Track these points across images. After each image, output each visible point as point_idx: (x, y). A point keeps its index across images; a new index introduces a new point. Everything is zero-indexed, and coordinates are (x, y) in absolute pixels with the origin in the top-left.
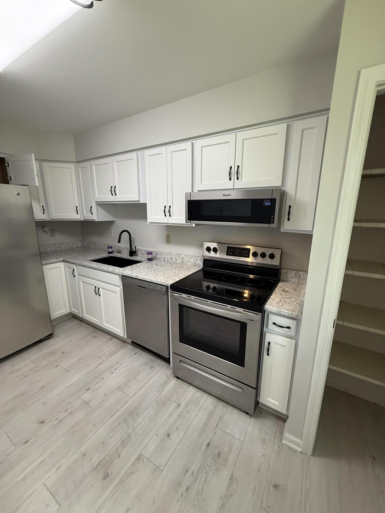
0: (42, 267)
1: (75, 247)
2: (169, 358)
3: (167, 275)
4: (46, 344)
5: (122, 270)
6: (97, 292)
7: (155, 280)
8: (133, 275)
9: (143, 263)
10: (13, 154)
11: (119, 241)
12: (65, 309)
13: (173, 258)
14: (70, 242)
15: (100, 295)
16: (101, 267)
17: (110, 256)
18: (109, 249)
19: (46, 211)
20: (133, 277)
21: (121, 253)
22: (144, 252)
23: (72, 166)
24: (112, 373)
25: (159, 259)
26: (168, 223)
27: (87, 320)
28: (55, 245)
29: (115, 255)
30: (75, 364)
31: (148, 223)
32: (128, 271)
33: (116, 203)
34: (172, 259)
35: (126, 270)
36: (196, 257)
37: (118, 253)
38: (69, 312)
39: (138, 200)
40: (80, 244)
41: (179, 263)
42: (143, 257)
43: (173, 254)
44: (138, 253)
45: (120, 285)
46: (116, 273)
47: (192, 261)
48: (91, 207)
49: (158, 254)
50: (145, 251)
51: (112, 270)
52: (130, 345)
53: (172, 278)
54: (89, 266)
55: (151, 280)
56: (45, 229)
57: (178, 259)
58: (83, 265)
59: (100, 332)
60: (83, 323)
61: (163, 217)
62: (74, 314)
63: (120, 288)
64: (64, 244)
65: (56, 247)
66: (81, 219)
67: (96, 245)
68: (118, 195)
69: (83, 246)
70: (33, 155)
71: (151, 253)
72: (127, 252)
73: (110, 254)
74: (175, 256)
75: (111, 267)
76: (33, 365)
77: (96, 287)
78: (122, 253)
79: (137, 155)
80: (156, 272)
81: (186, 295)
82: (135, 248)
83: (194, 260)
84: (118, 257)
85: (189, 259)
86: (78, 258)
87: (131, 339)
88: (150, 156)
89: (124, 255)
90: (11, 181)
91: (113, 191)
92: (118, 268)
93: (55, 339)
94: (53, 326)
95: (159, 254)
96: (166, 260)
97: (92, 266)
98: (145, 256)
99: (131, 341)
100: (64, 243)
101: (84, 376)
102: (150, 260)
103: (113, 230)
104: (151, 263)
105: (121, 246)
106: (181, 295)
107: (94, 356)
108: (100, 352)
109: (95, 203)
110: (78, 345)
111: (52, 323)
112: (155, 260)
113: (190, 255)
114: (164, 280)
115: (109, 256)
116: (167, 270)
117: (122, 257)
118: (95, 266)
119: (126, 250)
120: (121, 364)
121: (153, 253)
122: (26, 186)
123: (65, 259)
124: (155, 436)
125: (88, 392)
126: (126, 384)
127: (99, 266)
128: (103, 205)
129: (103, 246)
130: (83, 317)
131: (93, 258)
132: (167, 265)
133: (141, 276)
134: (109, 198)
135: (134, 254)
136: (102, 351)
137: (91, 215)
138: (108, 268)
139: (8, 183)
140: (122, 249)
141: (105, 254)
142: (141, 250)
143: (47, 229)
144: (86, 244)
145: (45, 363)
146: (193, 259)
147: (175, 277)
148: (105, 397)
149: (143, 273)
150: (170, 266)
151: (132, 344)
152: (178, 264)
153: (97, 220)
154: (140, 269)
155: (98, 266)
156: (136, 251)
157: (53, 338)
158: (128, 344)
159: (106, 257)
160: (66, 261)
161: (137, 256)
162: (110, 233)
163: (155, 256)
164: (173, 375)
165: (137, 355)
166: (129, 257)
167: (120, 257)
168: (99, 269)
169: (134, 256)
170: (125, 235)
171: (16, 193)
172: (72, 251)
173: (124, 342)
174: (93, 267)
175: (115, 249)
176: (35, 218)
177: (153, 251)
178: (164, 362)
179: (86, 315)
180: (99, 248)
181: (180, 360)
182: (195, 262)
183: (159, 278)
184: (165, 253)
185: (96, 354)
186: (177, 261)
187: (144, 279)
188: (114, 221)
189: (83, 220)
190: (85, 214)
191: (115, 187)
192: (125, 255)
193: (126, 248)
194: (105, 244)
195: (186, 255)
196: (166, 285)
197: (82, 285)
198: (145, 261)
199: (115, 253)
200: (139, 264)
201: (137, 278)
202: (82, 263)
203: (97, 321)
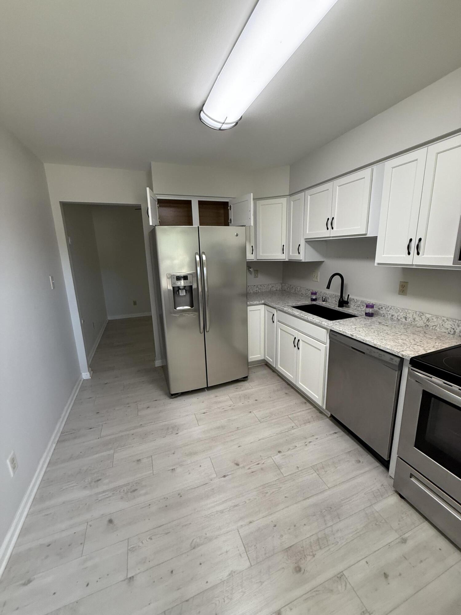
0: (247, 308)
1: (275, 290)
2: (389, 462)
3: (400, 341)
4: (242, 386)
5: (331, 324)
6: (296, 344)
7: (381, 345)
8: (347, 332)
9: (359, 318)
10: (234, 197)
11: (328, 287)
12: (260, 355)
13: (409, 318)
14: (270, 284)
15: (299, 349)
16: (306, 316)
17: (313, 304)
18: (312, 295)
19: (255, 251)
20: (347, 335)
21: (326, 301)
22: (359, 303)
23: (284, 201)
24: (306, 445)
25: (382, 315)
26: (412, 265)
27: (279, 372)
28: (257, 287)
29: (319, 303)
30: (267, 417)
31: (376, 265)
32: (340, 326)
33: (331, 238)
34: (406, 318)
35: (336, 324)
36: (457, 321)
37: (323, 302)
38: (263, 358)
39: (365, 233)
40: (279, 287)
41: (418, 325)
42: (358, 311)
43: (410, 311)
44: (350, 303)
45: (326, 342)
46: (323, 326)
47: (449, 326)
48: (299, 245)
49: (382, 308)
50: (362, 302)
51: (318, 321)
52: (328, 419)
53: (411, 348)
54: (291, 313)
55: (375, 345)
56: (250, 269)
57: (417, 319)
58: (284, 311)
59: (292, 390)
60: (275, 374)
61: (405, 256)
62: (267, 362)
63: (325, 346)
64: (265, 286)
65: (257, 289)
66: (286, 259)
67: (297, 289)
68: (336, 229)
69: (282, 289)
70: (252, 194)
71: (372, 306)
72: (334, 301)
73: (313, 301)
74: (413, 315)
75: (317, 318)
76: (231, 403)
77: (295, 338)
78: (328, 302)
79: (373, 170)
80: (381, 334)
81: (443, 381)
82: (347, 297)
83: (451, 325)
84: (323, 306)
85: (440, 322)
86: (279, 303)
87: (330, 412)
88: (393, 168)
89: (331, 304)
90: (231, 223)
91: (330, 223)
92: (326, 320)
93: (250, 383)
94: (249, 369)
95: (384, 308)
96: (395, 318)
97: (294, 313)
98: (361, 308)
99: (330, 414)
100: (265, 284)
101: (275, 435)
102: (369, 315)
103: (319, 273)
104: (370, 320)
105: (328, 293)
106: (431, 378)
107: (285, 416)
108: (293, 414)
109: (304, 241)
110: (271, 398)
111: (248, 366)
112: (377, 316)
113: (444, 317)
114: (398, 349)
115: (311, 304)
116: (400, 334)
117: (328, 307)
118: (297, 313)
119: (334, 299)
120: (317, 439)
121: (375, 306)
122: (244, 227)
123: (266, 302)
124: (363, 562)
125: (279, 455)
126: (323, 468)
127: (303, 314)
128: (313, 243)
129: (305, 292)
130: (277, 368)
131: (294, 305)
132: (399, 327)
133: (358, 336)
134: (323, 233)
135: (344, 305)
136: (294, 413)
137: (298, 254)
138: (313, 318)
139: (228, 225)
140: (328, 297)
141: (308, 301)
142: (356, 301)
143: (253, 270)
144: (286, 287)
145: (240, 404)
146: (450, 323)
147: (416, 347)
148: (298, 470)
149: (361, 332)
150: (405, 329)
151: (330, 418)
152: (418, 327)
153: (303, 261)
154: (356, 327)
155: (301, 315)
156: (348, 301)
157: (248, 381)
158: (326, 417)
159: (308, 304)
160: (267, 304)
161: (349, 307)
162: (316, 276)
163: (376, 311)
164: (393, 489)
165: (338, 436)
166: (338, 308)
167: (325, 307)
168: (302, 318)
169: (344, 308)
170: (337, 279)
171: (236, 234)
172: (271, 293)
173: (321, 412)
174: (296, 314)
175: (319, 296)
176: (247, 259)
177: (374, 303)
178: (379, 463)
179: (280, 367)
180: (300, 294)
181: (411, 474)
182: (453, 329)
183: (389, 343)
184: (396, 308)
185: (288, 414)
186: (416, 323)
187: (364, 340)
188: (323, 262)
189: (288, 260)
190: (291, 254)
191: (333, 218)
192: (333, 305)
193: (334, 296)
194: (307, 289)
195: (436, 315)
196: (401, 356)
197: (280, 333)
198: (361, 316)
199: (319, 300)
200: (353, 319)
201: (352, 337)
202: (283, 309)
203: (291, 377)
